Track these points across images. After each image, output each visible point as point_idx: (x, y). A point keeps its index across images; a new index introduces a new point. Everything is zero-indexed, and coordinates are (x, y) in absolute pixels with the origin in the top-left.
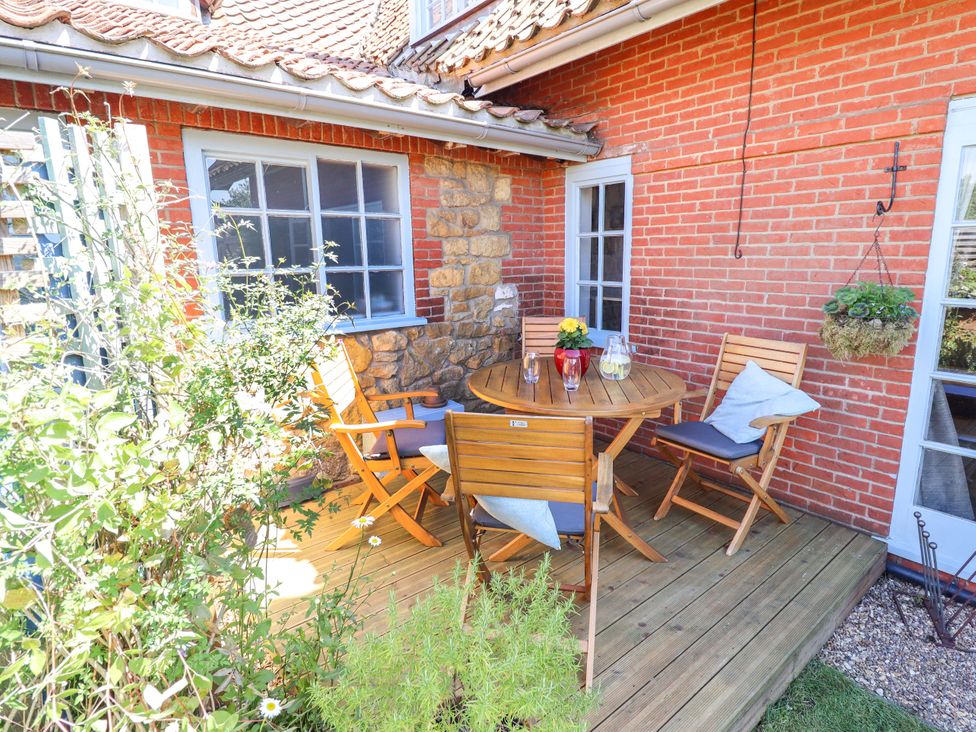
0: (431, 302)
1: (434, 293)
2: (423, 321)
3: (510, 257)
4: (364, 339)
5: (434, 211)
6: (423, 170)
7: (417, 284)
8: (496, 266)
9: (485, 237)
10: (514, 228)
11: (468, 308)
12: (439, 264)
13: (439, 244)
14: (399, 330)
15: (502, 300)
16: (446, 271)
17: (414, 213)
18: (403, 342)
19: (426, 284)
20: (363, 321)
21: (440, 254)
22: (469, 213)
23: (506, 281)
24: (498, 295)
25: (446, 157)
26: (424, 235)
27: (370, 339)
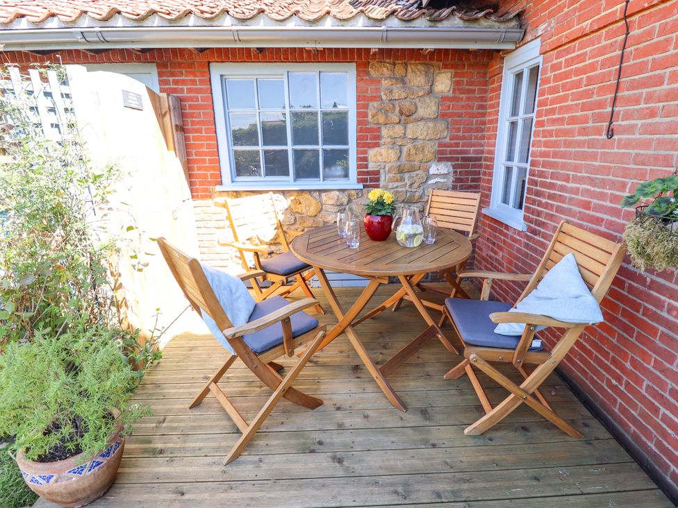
0: (368, 173)
1: (372, 166)
2: (360, 186)
3: (447, 140)
4: (316, 194)
5: (376, 104)
6: (368, 73)
7: (359, 159)
8: (431, 148)
9: (421, 124)
10: (452, 115)
11: (402, 179)
12: (377, 145)
13: (379, 130)
14: (343, 191)
15: (437, 175)
16: (382, 150)
17: (358, 107)
18: (345, 200)
19: (366, 159)
20: (318, 183)
21: (379, 137)
22: (407, 104)
23: (440, 160)
24: (433, 170)
25: (387, 61)
26: (367, 123)
27: (320, 195)
